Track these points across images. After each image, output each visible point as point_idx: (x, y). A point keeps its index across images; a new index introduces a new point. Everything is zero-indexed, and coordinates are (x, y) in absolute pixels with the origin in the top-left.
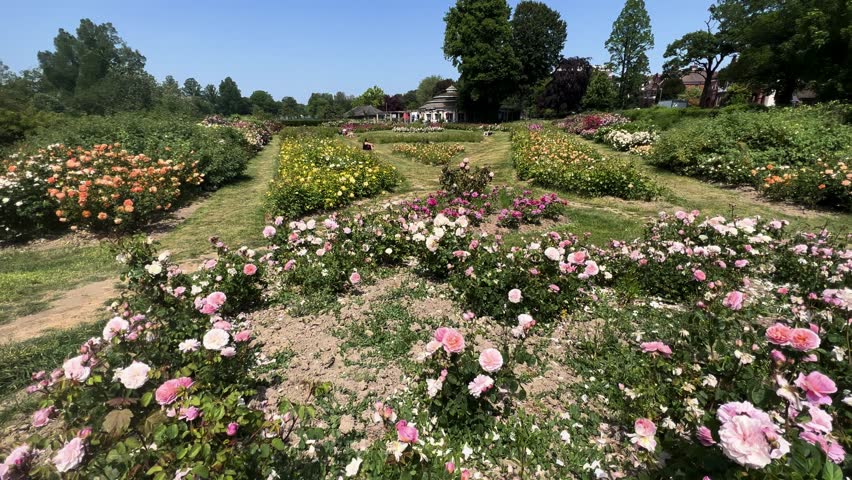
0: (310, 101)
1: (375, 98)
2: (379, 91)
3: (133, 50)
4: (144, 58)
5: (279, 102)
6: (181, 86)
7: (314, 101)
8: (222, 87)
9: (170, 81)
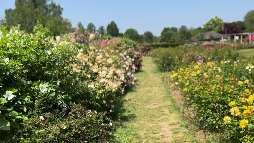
0: (162, 34)
1: (216, 26)
2: (219, 20)
3: (57, 5)
4: (62, 9)
5: (142, 36)
6: (86, 27)
7: (165, 33)
8: (109, 27)
9: (80, 25)
